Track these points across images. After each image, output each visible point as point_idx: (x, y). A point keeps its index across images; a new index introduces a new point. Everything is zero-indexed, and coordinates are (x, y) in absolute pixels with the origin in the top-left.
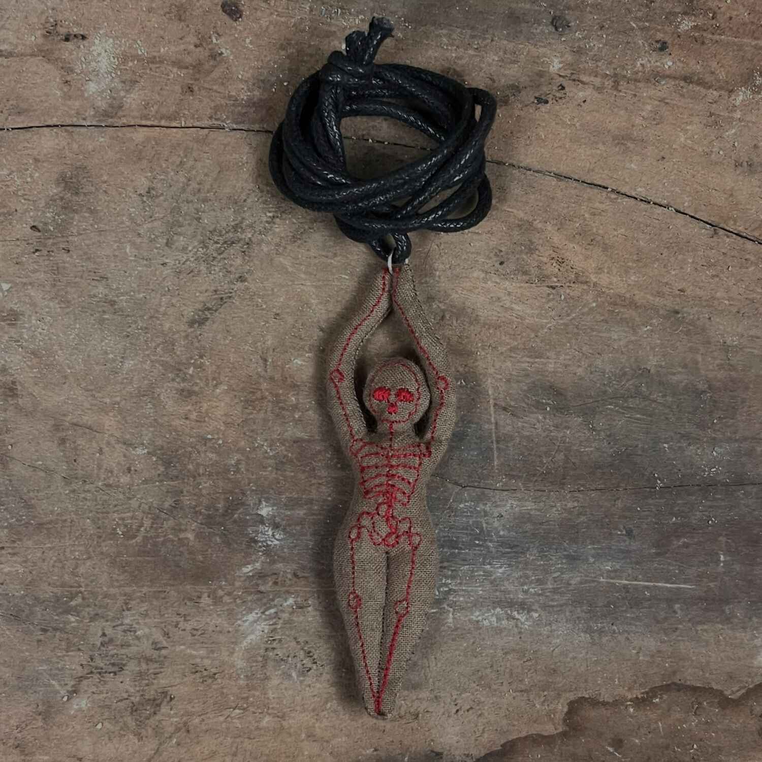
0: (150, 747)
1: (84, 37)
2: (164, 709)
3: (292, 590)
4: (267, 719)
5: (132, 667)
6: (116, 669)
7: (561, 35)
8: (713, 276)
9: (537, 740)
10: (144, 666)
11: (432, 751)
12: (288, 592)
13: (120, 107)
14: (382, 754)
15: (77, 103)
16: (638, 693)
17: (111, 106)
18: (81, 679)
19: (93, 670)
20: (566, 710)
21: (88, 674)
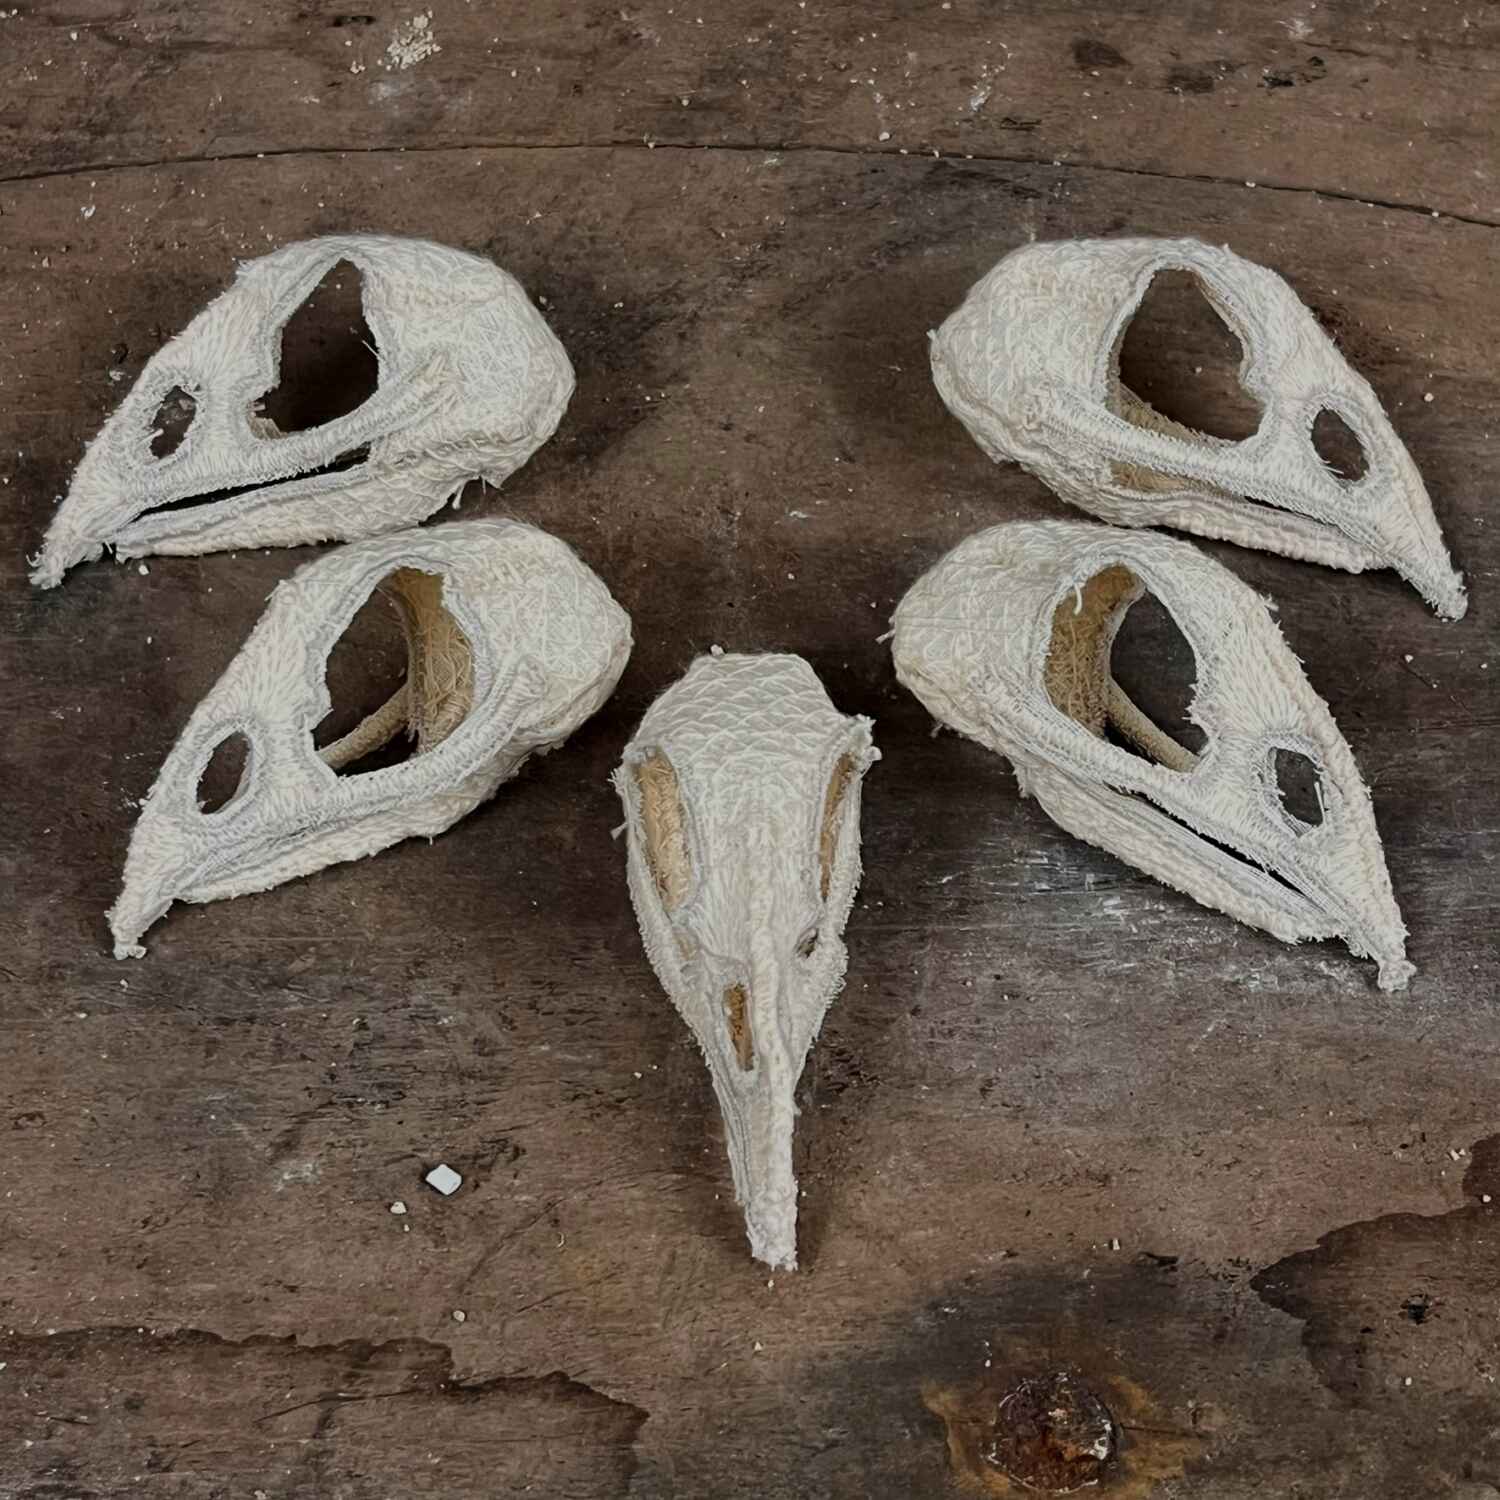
0: (461, 1258)
2: (501, 1176)
5: (426, 1090)
6: (389, 1094)
9: (1403, 1226)
10: (454, 1089)
11: (1150, 1255)
14: (1027, 1264)
17: (420, 116)
18: (303, 1118)
19: (334, 1099)
20: (1469, 1160)
21: (321, 1106)
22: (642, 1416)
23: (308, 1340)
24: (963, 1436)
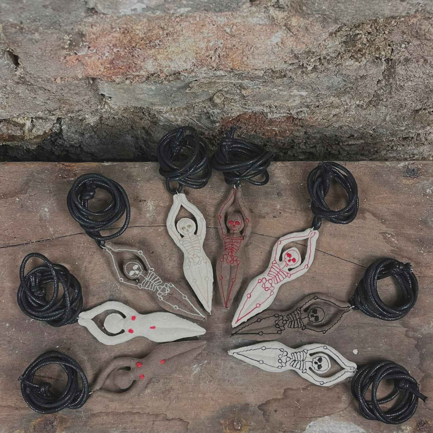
0: (167, 403)
1: (145, 201)
2: (172, 393)
3: (206, 358)
4: (200, 395)
5: (162, 381)
6: (158, 381)
7: (280, 198)
8: (324, 267)
9: (275, 400)
10: (165, 380)
11: (246, 403)
12: (205, 359)
13: (156, 221)
14: (232, 404)
15: (144, 220)
16: (304, 386)
17: (153, 220)
20: (283, 391)
22: (189, 423)
23: (151, 413)
24: (224, 425)
